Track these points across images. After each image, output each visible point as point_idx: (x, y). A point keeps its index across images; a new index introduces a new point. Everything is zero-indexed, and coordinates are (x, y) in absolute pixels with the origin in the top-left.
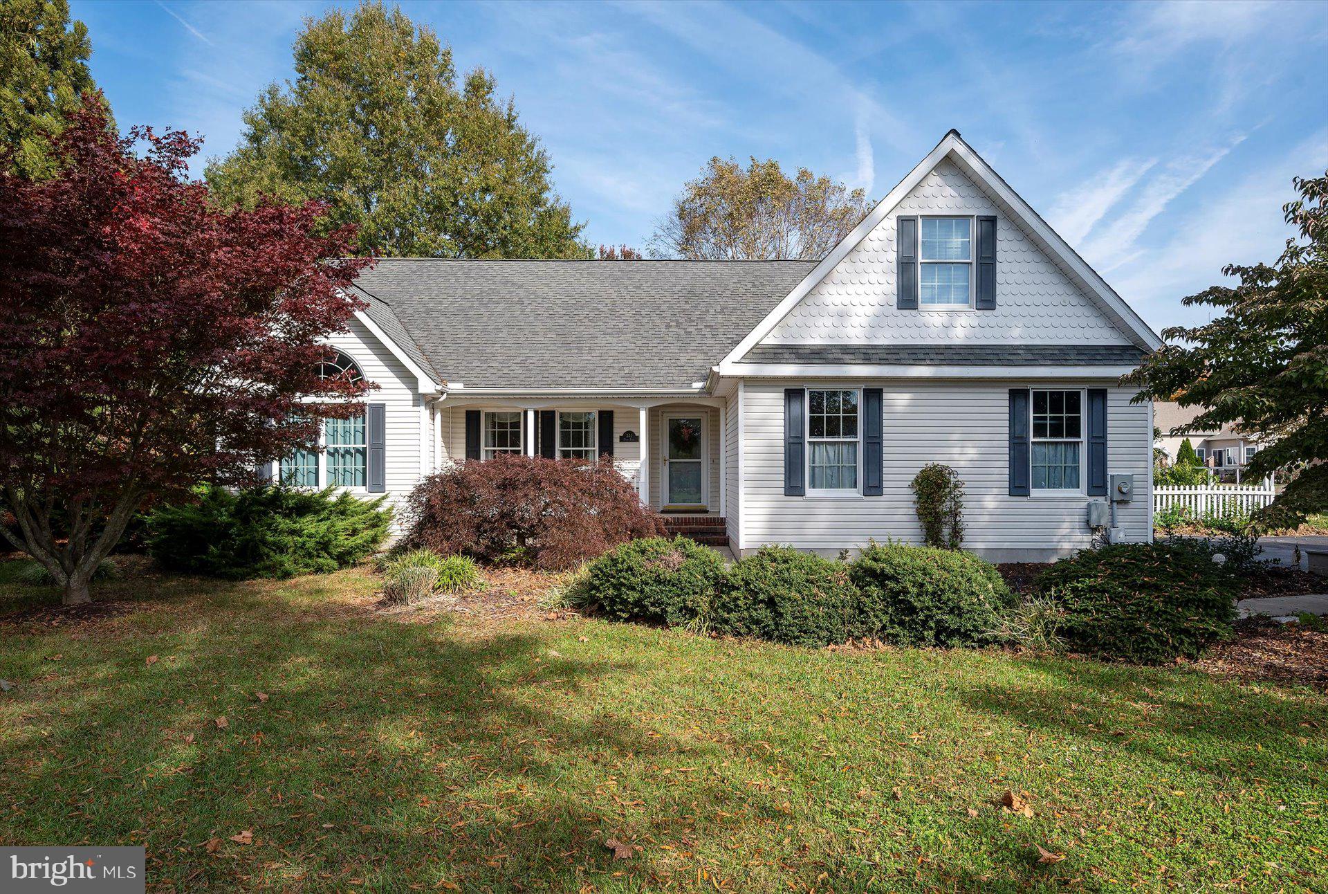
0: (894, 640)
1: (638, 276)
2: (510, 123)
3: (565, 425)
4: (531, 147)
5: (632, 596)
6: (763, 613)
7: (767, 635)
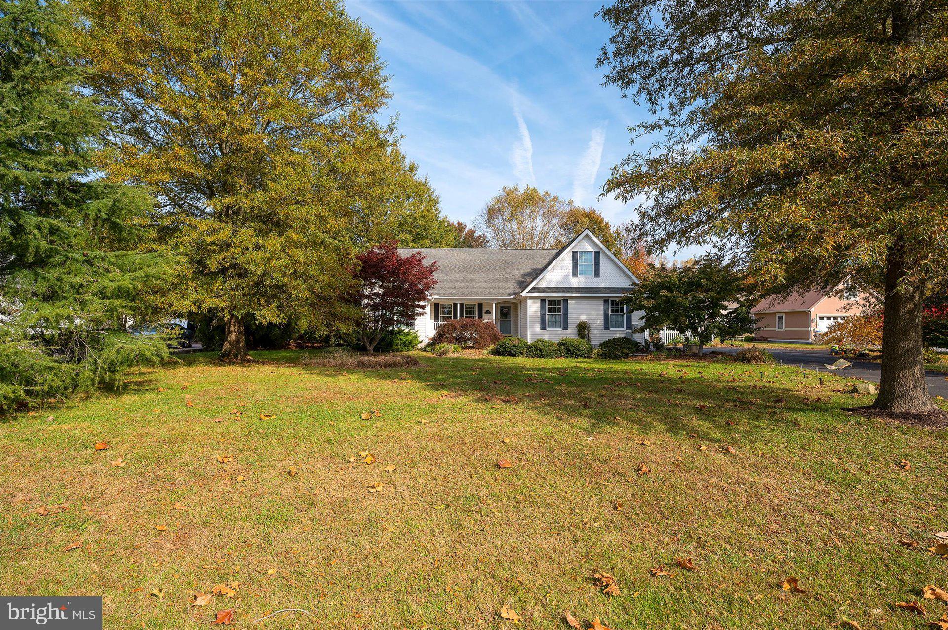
0: (566, 357)
1: (486, 256)
2: (425, 184)
3: (466, 308)
4: (433, 193)
5: (508, 350)
6: (538, 352)
7: (539, 357)
